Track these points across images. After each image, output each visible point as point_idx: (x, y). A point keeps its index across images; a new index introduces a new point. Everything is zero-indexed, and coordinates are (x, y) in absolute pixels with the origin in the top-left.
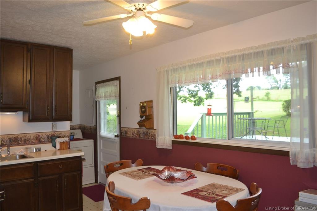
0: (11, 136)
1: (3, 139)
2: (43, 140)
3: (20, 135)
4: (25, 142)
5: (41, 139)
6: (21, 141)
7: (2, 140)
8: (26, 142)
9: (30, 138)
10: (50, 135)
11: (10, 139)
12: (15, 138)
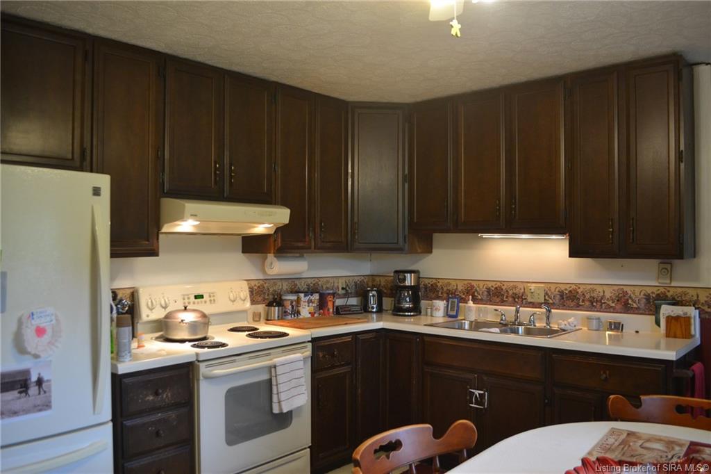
0: (563, 287)
1: (548, 292)
2: (635, 305)
3: (582, 287)
4: (592, 303)
5: (630, 301)
6: (583, 301)
7: (546, 294)
8: (595, 304)
9: (604, 295)
10: (654, 296)
11: (562, 294)
12: (570, 291)
